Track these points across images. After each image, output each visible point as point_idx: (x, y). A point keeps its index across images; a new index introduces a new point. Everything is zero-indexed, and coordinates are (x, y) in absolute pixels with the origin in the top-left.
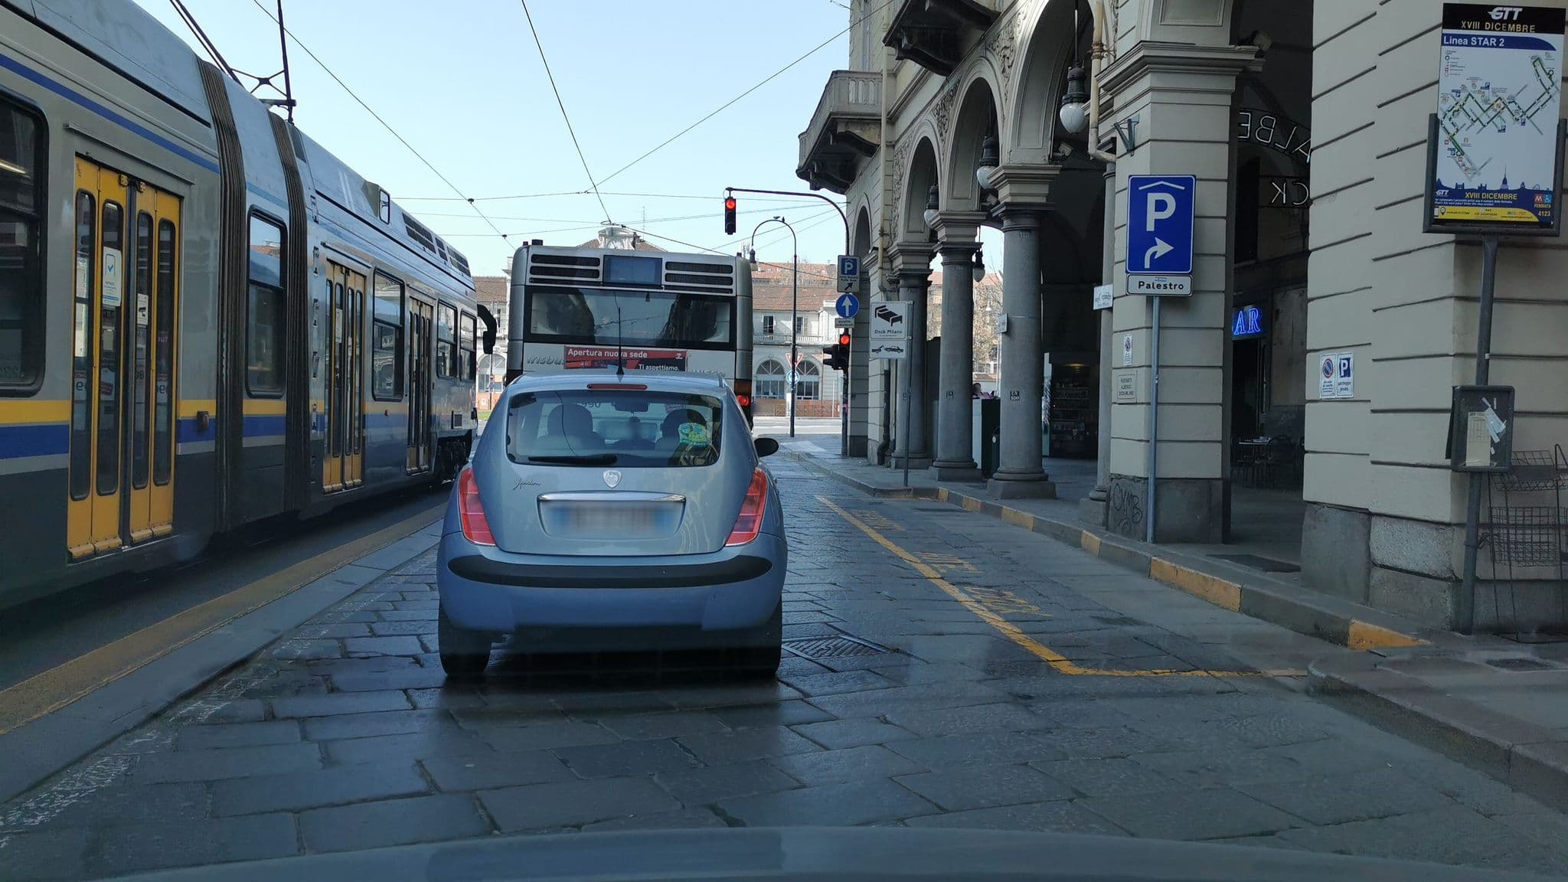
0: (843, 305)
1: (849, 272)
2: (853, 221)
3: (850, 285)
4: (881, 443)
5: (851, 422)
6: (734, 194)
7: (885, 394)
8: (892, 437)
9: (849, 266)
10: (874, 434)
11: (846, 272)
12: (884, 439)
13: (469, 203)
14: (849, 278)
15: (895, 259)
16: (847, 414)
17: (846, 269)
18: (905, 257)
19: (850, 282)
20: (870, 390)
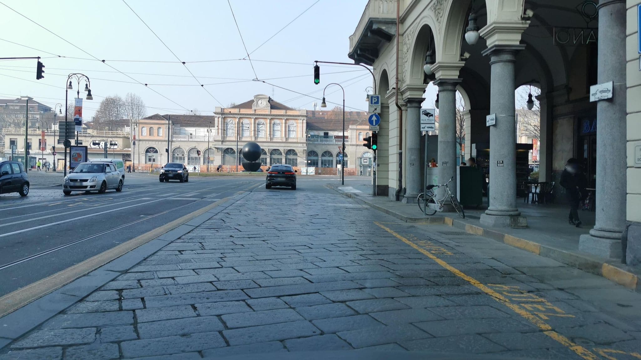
0: (372, 119)
1: (375, 103)
2: (378, 78)
3: (376, 109)
4: (397, 189)
5: (377, 178)
6: (318, 64)
7: (399, 164)
8: (403, 186)
9: (375, 100)
10: (393, 184)
11: (373, 103)
12: (399, 187)
13: (183, 64)
14: (375, 106)
15: (404, 93)
16: (375, 174)
17: (373, 101)
18: (411, 92)
19: (375, 108)
20: (389, 162)
